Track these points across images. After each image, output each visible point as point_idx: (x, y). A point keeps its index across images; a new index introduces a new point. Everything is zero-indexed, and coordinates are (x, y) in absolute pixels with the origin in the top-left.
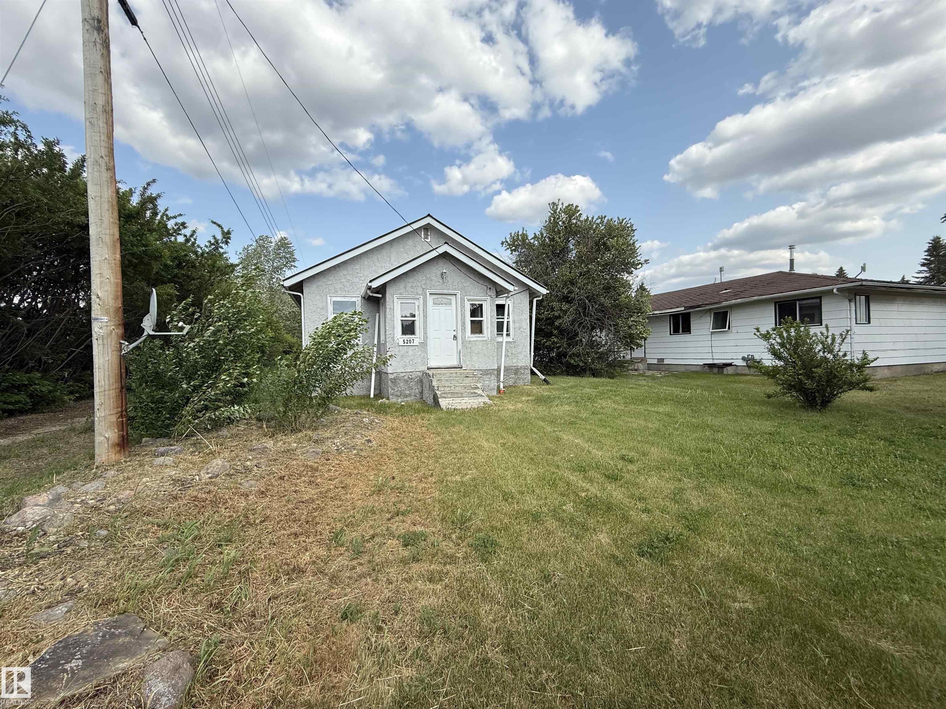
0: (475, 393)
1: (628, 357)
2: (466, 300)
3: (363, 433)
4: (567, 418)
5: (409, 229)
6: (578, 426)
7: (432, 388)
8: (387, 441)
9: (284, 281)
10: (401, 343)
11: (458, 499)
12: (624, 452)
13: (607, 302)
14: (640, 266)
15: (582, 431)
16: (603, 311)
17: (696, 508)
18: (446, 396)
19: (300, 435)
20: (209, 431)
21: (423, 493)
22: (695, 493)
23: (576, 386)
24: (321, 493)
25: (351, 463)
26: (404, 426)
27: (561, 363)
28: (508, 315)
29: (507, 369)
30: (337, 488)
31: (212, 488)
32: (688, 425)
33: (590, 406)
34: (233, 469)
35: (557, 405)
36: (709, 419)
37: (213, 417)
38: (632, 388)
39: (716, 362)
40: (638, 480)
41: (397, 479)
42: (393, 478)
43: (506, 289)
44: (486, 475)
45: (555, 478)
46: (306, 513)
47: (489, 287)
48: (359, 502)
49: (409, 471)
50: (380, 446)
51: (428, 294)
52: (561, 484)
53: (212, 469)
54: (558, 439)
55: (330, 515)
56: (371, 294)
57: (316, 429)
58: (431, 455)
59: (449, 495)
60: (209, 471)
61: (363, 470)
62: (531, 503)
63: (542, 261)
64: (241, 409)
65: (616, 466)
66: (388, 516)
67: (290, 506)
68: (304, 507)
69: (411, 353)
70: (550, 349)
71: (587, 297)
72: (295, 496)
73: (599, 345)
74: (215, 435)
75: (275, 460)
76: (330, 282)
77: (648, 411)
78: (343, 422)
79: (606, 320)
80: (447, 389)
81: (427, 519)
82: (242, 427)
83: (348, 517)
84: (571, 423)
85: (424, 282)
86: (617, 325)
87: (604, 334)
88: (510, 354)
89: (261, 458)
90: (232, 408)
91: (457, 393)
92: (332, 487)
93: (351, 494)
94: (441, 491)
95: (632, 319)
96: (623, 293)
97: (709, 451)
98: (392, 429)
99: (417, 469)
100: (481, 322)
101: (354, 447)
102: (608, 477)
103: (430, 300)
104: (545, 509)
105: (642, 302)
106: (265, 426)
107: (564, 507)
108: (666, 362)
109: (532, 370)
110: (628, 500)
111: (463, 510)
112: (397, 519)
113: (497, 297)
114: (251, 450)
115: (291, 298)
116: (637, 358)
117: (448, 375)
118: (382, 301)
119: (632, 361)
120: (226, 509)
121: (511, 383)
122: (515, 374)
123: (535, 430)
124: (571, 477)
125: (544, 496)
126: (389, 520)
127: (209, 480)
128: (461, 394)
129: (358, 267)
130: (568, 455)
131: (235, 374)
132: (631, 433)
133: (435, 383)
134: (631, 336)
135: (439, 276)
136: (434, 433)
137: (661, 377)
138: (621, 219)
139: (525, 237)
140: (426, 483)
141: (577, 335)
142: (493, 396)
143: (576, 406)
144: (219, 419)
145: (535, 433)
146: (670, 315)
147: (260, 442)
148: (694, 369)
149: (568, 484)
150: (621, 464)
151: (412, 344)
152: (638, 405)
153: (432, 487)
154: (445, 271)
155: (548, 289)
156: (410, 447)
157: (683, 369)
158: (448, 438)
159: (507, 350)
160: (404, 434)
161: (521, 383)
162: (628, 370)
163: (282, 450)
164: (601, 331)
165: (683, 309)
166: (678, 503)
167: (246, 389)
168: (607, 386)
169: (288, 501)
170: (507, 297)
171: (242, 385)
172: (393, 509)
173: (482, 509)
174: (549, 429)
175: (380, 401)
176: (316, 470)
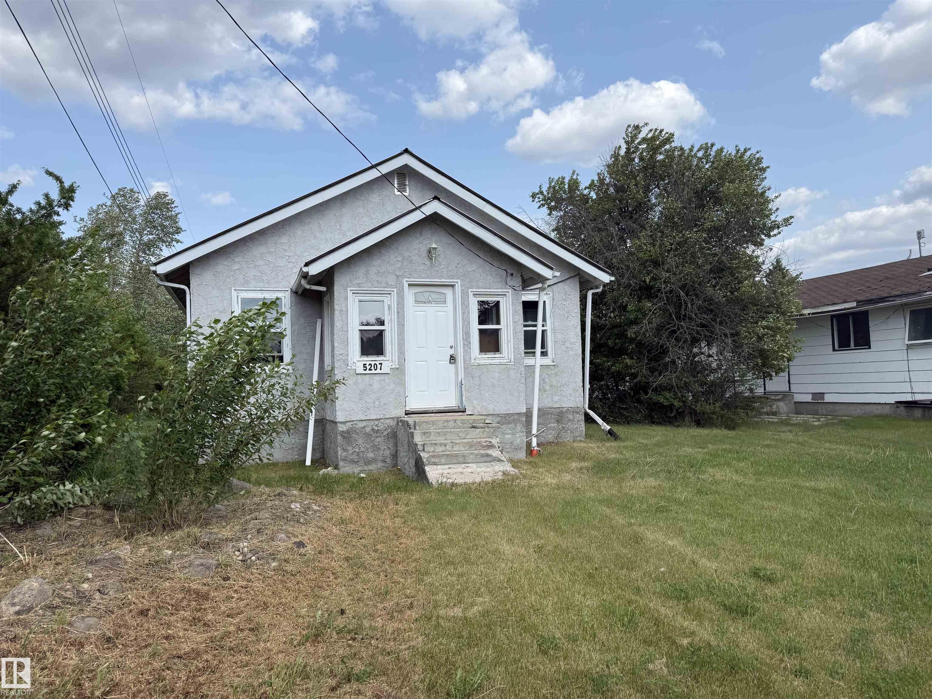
0: (488, 455)
1: (760, 391)
2: (471, 295)
3: (290, 529)
4: (652, 501)
5: (373, 174)
6: (673, 514)
7: (413, 447)
8: (332, 543)
9: (156, 264)
10: (360, 370)
11: (459, 651)
12: (758, 563)
13: (719, 295)
14: (776, 231)
15: (681, 524)
16: (712, 311)
17: (893, 668)
18: (437, 460)
19: (179, 534)
20: (19, 528)
21: (395, 639)
22: (890, 639)
23: (667, 443)
24: (212, 639)
25: (269, 585)
26: (364, 517)
27: (639, 401)
28: (544, 320)
29: (542, 412)
30: (242, 630)
31: (19, 631)
32: (873, 514)
33: (693, 479)
34: (59, 597)
35: (633, 478)
36: (911, 503)
37: (28, 502)
38: (768, 446)
39: (918, 397)
40: (785, 616)
41: (350, 613)
42: (343, 612)
43: (539, 275)
44: (509, 606)
45: (633, 611)
46: (184, 678)
47: (510, 271)
48: (280, 656)
49: (370, 598)
50: (320, 552)
51: (406, 285)
52: (643, 622)
53: (21, 596)
54: (637, 539)
55: (227, 681)
56: (308, 287)
57: (207, 523)
58: (410, 568)
59: (441, 644)
60: (16, 600)
61: (288, 597)
62: (591, 659)
63: (601, 226)
64: (77, 489)
65: (744, 588)
66: (332, 682)
67: (157, 665)
68: (181, 666)
69: (376, 386)
70: (619, 377)
71: (683, 287)
72: (167, 646)
73: (706, 369)
74: (30, 536)
75: (133, 580)
76: (236, 267)
77: (799, 487)
78: (256, 510)
79: (717, 327)
80: (439, 449)
81: (401, 688)
82: (77, 521)
83: (260, 685)
84: (660, 510)
85: (399, 265)
86: (737, 334)
87: (714, 350)
88: (547, 388)
89: (108, 576)
90: (61, 487)
91: (456, 456)
92: (232, 628)
93: (265, 642)
94: (427, 636)
95: (764, 323)
96: (746, 279)
97: (912, 561)
98: (342, 521)
99: (384, 595)
100: (497, 331)
101: (273, 556)
102: (729, 609)
103: (409, 295)
104: (615, 669)
105: (782, 294)
106: (117, 519)
107: (651, 666)
108: (828, 398)
109: (587, 415)
110: (767, 652)
111: (467, 672)
112: (347, 688)
113: (523, 289)
114: (91, 563)
115: (170, 294)
116: (777, 393)
117: (441, 424)
118: (326, 299)
119: (766, 397)
120: (42, 669)
121: (550, 437)
122: (558, 422)
123: (596, 522)
124: (662, 610)
125: (614, 645)
126: (333, 689)
127: (16, 617)
128: (464, 456)
129: (284, 239)
130: (657, 568)
131: (66, 427)
132: (769, 527)
133: (418, 439)
134: (763, 354)
135: (424, 253)
136: (415, 528)
137: (820, 427)
138: (742, 150)
139: (574, 184)
140: (401, 621)
141: (665, 352)
142: (520, 461)
143: (669, 479)
144: (38, 506)
145: (594, 528)
146: (832, 317)
147: (107, 547)
148: (878, 410)
149: (657, 622)
150: (752, 584)
151: (378, 371)
152: (781, 477)
153: (411, 629)
154: (434, 246)
155: (611, 275)
156: (373, 554)
157: (859, 411)
158: (441, 536)
159: (542, 381)
160: (363, 531)
161: (567, 437)
162: (761, 414)
163: (147, 561)
164: (709, 345)
165: (854, 304)
166: (860, 657)
167: (84, 453)
168: (723, 442)
169: (153, 655)
170: (542, 289)
171: (79, 446)
172: (340, 669)
173: (502, 669)
174: (620, 520)
175: (321, 472)
176: (206, 597)
